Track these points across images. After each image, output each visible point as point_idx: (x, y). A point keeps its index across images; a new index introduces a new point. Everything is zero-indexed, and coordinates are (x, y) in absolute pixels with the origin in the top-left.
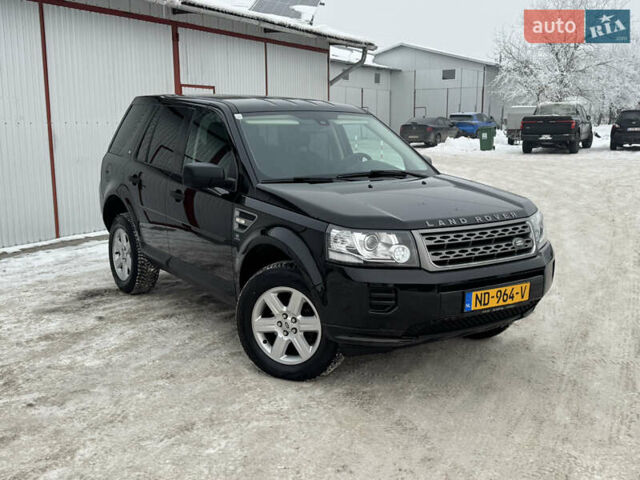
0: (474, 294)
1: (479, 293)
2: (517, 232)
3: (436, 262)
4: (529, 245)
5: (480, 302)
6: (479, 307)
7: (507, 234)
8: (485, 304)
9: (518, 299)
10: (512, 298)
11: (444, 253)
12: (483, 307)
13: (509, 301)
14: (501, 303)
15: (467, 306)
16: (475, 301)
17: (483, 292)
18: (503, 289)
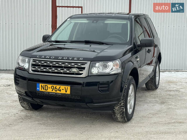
0: (40, 84)
1: (43, 85)
2: (76, 66)
3: (33, 70)
4: (81, 72)
5: (43, 88)
6: (43, 90)
7: (69, 66)
8: (45, 90)
9: (63, 92)
10: (60, 91)
11: (37, 67)
12: (44, 91)
13: (58, 92)
14: (54, 91)
15: (38, 88)
16: (41, 88)
17: (45, 85)
18: (55, 86)
